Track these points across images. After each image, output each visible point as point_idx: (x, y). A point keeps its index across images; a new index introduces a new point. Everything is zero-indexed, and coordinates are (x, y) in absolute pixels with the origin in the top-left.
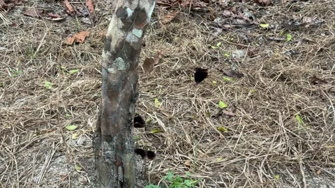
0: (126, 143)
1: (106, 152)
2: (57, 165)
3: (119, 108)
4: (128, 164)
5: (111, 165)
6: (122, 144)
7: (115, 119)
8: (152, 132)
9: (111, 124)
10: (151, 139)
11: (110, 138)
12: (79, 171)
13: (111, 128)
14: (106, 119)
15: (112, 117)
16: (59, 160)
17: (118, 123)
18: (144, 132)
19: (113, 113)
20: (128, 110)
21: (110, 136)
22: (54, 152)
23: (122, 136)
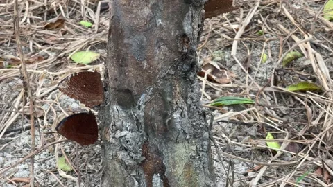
0: (176, 115)
1: (119, 134)
2: (16, 153)
3: (151, 19)
4: (180, 170)
5: (132, 168)
6: (165, 116)
7: (141, 47)
8: (289, 90)
9: (129, 61)
10: (283, 109)
11: (127, 97)
12: (63, 174)
13: (131, 71)
14: (117, 46)
15: (132, 42)
16: (24, 138)
17: (148, 59)
18: (272, 88)
19: (134, 31)
20: (180, 26)
21: (128, 91)
22: (14, 117)
23: (162, 94)
